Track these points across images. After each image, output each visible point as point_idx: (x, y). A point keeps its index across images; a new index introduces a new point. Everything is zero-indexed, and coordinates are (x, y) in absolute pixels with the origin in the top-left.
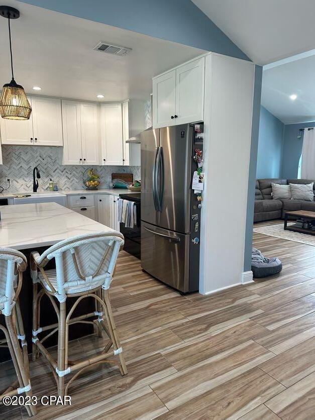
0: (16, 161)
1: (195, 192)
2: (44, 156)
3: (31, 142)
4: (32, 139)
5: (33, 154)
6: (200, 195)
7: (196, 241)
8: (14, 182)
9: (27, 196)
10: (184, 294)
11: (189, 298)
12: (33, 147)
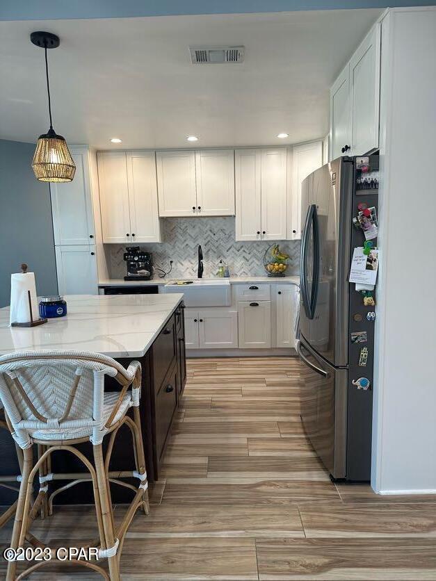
0: (180, 237)
1: (358, 288)
2: (216, 230)
3: (194, 212)
4: (194, 208)
5: (202, 227)
6: (373, 294)
7: (363, 384)
8: (179, 264)
9: (188, 283)
10: (336, 481)
11: (341, 491)
12: (202, 219)
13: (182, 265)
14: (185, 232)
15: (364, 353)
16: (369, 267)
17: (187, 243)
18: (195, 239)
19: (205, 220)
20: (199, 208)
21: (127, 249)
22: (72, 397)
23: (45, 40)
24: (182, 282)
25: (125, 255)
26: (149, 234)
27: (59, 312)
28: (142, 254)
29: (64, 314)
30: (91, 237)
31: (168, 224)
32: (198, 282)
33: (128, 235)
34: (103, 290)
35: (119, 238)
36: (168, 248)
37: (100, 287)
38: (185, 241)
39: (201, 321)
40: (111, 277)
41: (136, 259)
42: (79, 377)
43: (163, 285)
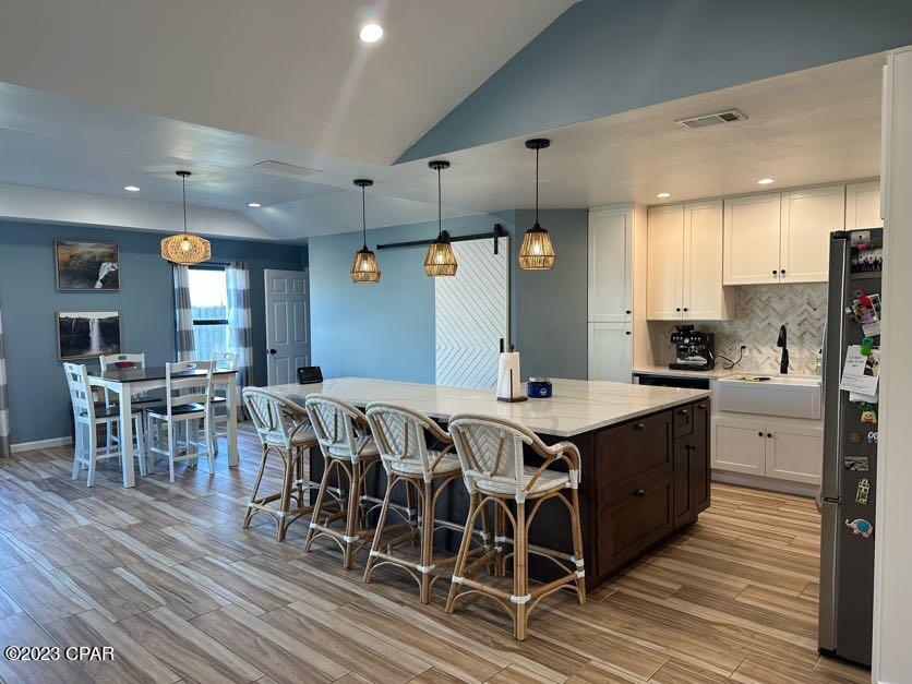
0: (760, 313)
1: (852, 398)
2: (818, 303)
3: (775, 277)
5: (794, 298)
6: (874, 407)
7: (863, 528)
8: (755, 351)
9: (762, 379)
10: (823, 652)
11: (821, 664)
12: (795, 287)
13: (761, 353)
14: (766, 305)
15: (863, 486)
16: (868, 372)
17: (767, 321)
18: (782, 316)
19: (800, 289)
21: (677, 328)
22: (499, 455)
23: (538, 144)
24: (752, 378)
25: (673, 335)
26: (707, 309)
27: (543, 392)
28: (697, 334)
29: (549, 395)
30: (628, 312)
31: (740, 297)
32: (779, 380)
33: (678, 310)
34: (637, 379)
35: (669, 314)
36: (740, 328)
37: (635, 375)
38: (766, 318)
39: (769, 436)
40: (657, 364)
41: (687, 341)
42: (502, 440)
43: (716, 378)
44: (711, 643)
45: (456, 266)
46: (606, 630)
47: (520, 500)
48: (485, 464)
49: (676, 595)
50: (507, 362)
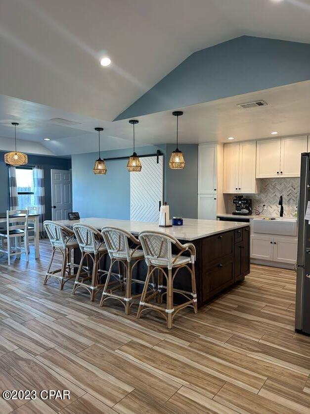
0: (271, 191)
3: (278, 175)
4: (278, 173)
5: (286, 184)
8: (269, 207)
9: (272, 219)
10: (297, 331)
11: (296, 336)
12: (286, 179)
13: (271, 208)
14: (274, 187)
17: (274, 194)
18: (281, 192)
19: (288, 180)
20: (281, 172)
21: (236, 197)
22: (161, 248)
23: (178, 114)
24: (268, 218)
25: (234, 200)
26: (249, 188)
27: (179, 223)
28: (244, 200)
29: (182, 224)
30: (215, 190)
31: (263, 183)
32: (279, 219)
33: (236, 189)
34: (219, 219)
35: (232, 191)
36: (263, 197)
37: (218, 217)
38: (274, 193)
39: (275, 243)
40: (227, 213)
41: (240, 203)
43: (252, 219)
44: (250, 328)
45: (141, 167)
46: (206, 324)
47: (170, 268)
48: (155, 253)
49: (235, 309)
50: (163, 210)
